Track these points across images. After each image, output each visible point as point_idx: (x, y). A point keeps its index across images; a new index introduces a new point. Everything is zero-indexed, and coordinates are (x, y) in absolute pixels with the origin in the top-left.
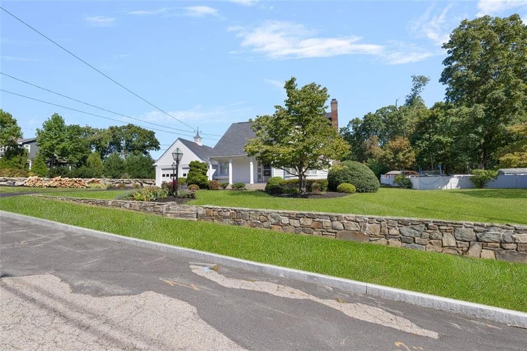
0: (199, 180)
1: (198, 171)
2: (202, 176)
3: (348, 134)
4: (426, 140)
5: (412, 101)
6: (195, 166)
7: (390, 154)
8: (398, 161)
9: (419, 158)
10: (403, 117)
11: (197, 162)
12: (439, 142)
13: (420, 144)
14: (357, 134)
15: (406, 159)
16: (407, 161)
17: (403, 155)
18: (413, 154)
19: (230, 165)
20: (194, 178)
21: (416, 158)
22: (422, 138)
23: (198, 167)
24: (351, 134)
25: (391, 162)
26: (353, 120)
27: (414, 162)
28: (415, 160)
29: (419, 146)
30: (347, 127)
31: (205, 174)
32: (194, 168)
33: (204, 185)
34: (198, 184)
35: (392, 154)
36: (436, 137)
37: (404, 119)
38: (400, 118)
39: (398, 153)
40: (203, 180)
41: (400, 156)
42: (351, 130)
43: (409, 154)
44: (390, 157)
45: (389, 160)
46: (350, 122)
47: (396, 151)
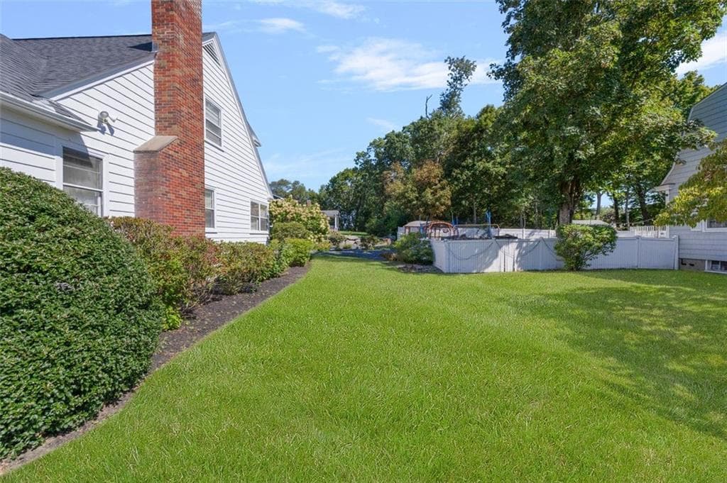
3: (367, 162)
4: (467, 167)
5: (449, 102)
7: (412, 190)
8: (425, 205)
9: (456, 199)
10: (436, 127)
12: (486, 172)
13: (459, 176)
14: (380, 163)
15: (437, 200)
16: (437, 203)
17: (433, 194)
18: (447, 192)
21: (452, 200)
22: (460, 166)
24: (373, 162)
25: (414, 205)
26: (375, 142)
27: (448, 207)
28: (449, 203)
29: (457, 179)
30: (366, 151)
35: (414, 191)
36: (480, 165)
37: (437, 132)
38: (432, 129)
39: (424, 190)
41: (428, 194)
42: (372, 156)
43: (441, 192)
44: (412, 196)
45: (410, 201)
46: (371, 144)
47: (421, 186)
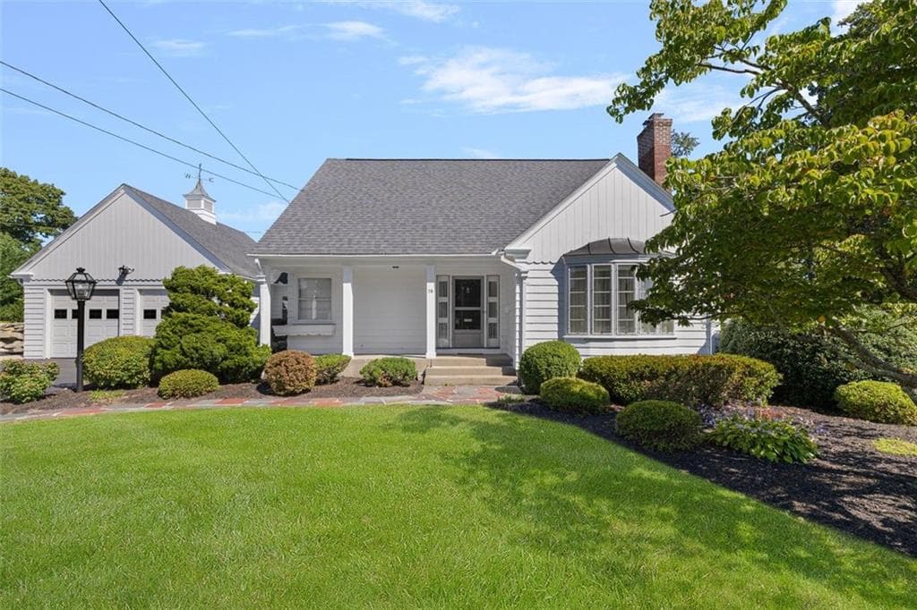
0: (220, 350)
1: (211, 312)
2: (234, 334)
6: (195, 290)
11: (206, 273)
19: (348, 289)
20: (190, 340)
23: (208, 293)
31: (240, 323)
32: (191, 296)
33: (239, 368)
34: (210, 367)
40: (238, 349)
